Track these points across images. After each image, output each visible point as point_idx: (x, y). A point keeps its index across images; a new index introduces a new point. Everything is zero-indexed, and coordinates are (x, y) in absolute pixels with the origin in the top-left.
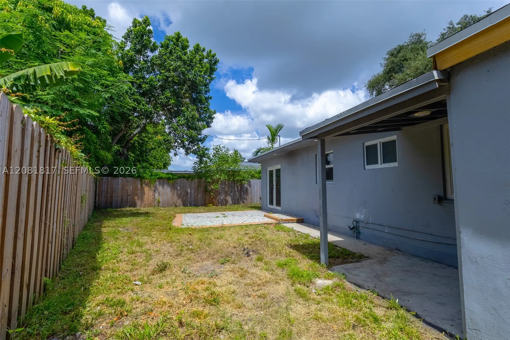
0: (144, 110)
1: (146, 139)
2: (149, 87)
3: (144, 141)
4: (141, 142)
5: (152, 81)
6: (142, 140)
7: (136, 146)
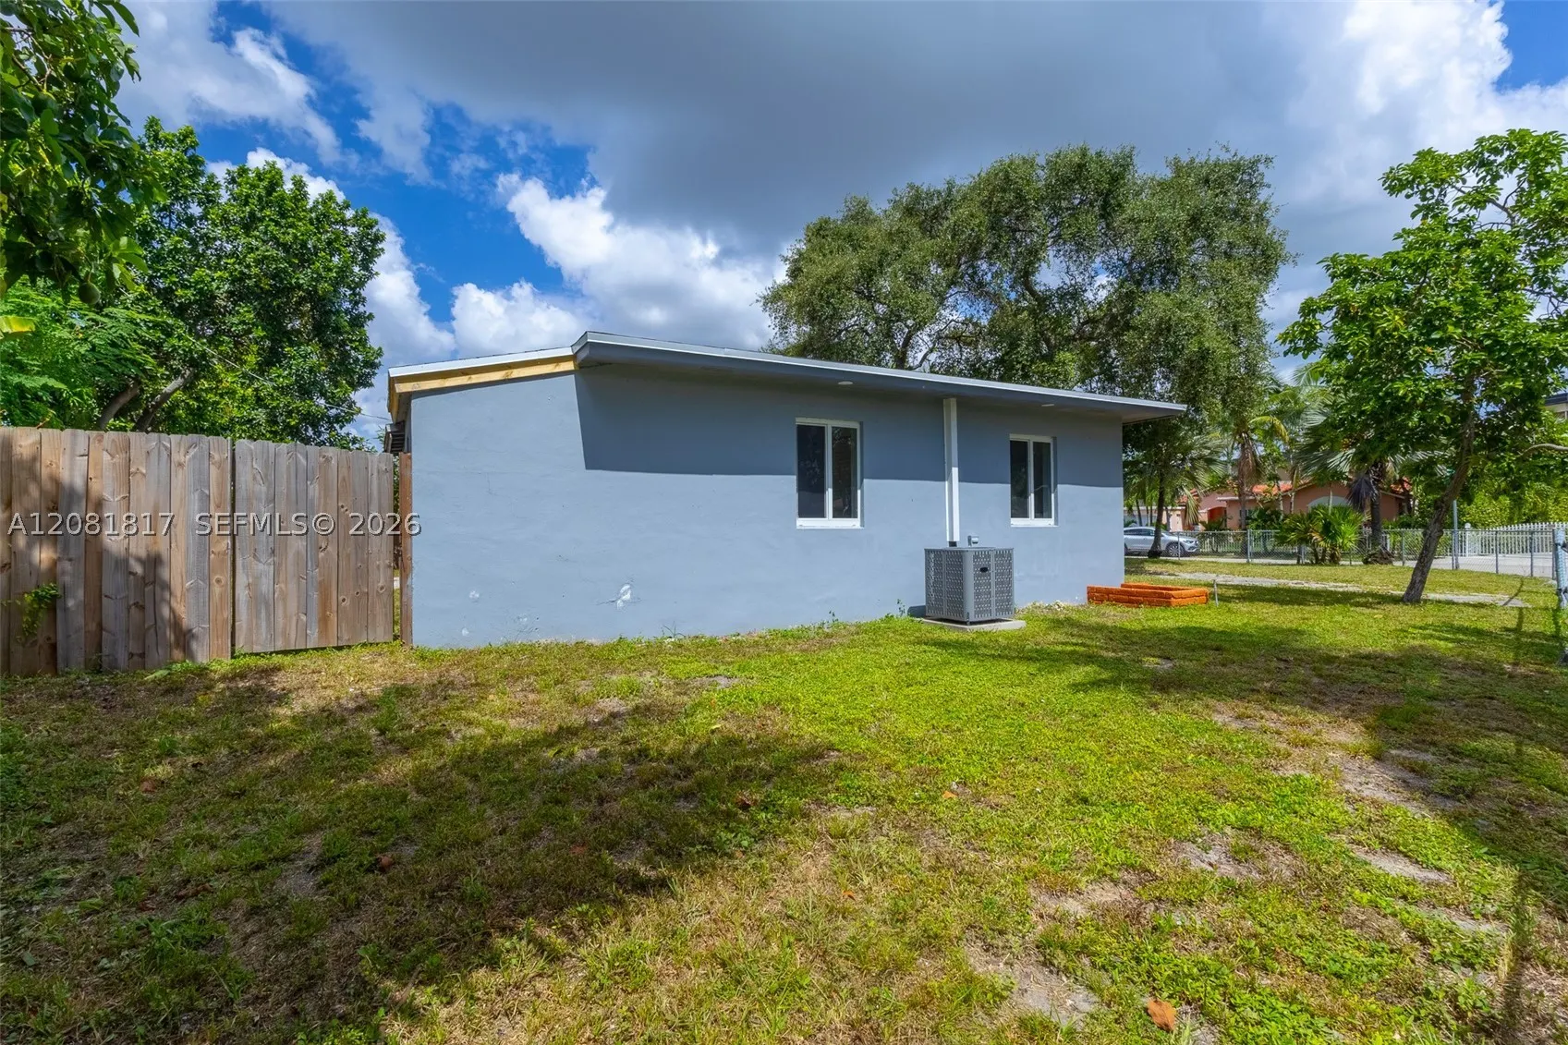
0: (184, 350)
1: (212, 397)
2: (193, 295)
3: (205, 402)
4: (196, 404)
5: (203, 282)
6: (197, 399)
7: (180, 416)
